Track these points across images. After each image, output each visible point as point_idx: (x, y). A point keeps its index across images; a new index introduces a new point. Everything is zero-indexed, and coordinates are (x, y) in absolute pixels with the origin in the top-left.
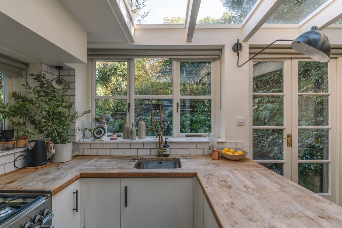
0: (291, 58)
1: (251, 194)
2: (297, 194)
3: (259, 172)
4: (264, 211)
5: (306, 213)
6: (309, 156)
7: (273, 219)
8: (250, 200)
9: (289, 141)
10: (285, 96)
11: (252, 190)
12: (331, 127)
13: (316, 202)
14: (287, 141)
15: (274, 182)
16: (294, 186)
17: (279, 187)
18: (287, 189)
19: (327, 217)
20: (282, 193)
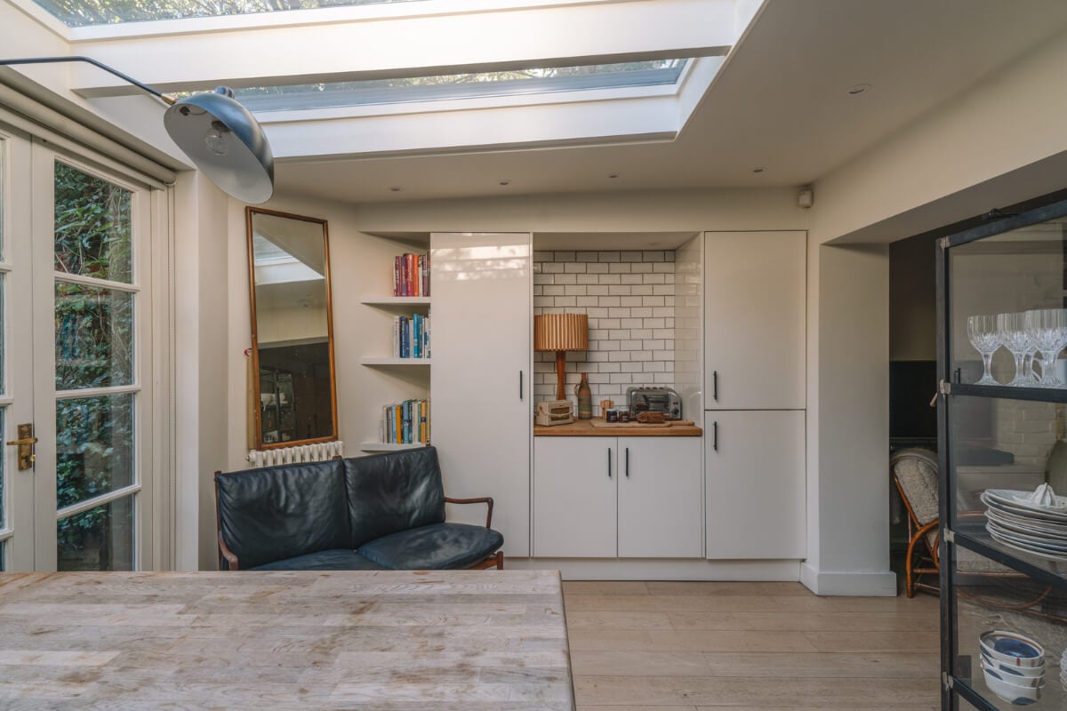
0: (31, 138)
1: (142, 685)
2: (248, 595)
3: (38, 600)
4: (261, 696)
5: (327, 623)
6: (73, 489)
7: (308, 694)
8: (174, 704)
9: (27, 447)
10: (9, 274)
11: (120, 670)
12: (140, 386)
13: (306, 589)
14: (20, 451)
15: (143, 602)
16: (209, 579)
17: (181, 607)
18: (204, 598)
19: (363, 605)
20: (212, 616)
